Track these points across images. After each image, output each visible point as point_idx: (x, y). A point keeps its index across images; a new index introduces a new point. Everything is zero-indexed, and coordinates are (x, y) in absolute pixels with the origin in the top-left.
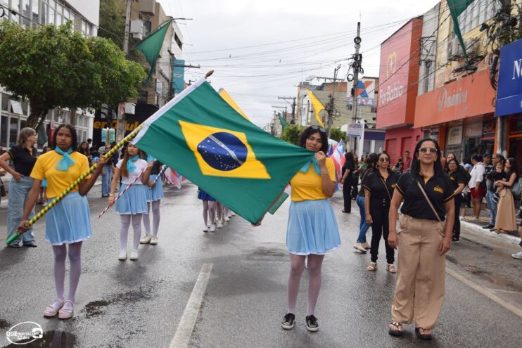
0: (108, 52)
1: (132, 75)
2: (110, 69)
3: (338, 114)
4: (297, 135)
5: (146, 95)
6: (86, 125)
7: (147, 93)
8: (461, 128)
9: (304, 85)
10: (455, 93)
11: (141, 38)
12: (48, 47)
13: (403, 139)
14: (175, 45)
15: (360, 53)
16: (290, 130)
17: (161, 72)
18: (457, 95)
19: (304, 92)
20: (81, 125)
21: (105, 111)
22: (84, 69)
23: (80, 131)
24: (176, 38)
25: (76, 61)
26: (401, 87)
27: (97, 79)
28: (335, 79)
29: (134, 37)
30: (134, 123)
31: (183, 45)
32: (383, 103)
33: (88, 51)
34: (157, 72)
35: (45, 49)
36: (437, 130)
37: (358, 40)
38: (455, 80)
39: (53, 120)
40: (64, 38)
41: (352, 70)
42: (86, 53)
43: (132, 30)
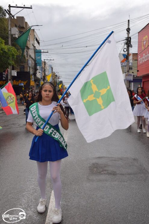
5: (24, 67)
7: (24, 66)
11: (17, 37)
14: (36, 44)
15: (130, 36)
17: (30, 56)
21: (4, 76)
24: (37, 40)
29: (13, 36)
30: (19, 81)
31: (40, 44)
32: (141, 63)
34: (28, 56)
37: (128, 30)
41: (126, 47)
43: (12, 33)
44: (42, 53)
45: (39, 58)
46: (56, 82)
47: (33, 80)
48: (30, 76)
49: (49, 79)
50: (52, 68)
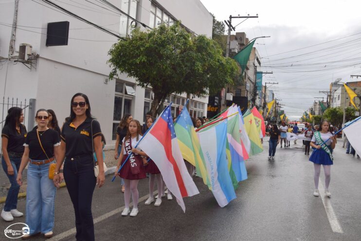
0: (208, 45)
1: (228, 66)
2: (209, 59)
4: (336, 114)
5: (240, 91)
6: (203, 108)
7: (241, 89)
11: (237, 52)
14: (257, 64)
16: (331, 111)
17: (249, 78)
20: (199, 108)
21: (216, 101)
22: (188, 59)
23: (199, 112)
24: (257, 59)
27: (198, 66)
29: (232, 51)
31: (261, 64)
33: (192, 45)
34: (246, 78)
35: (156, 42)
39: (181, 105)
42: (190, 46)
43: (231, 47)
44: (263, 74)
45: (259, 80)
46: (278, 112)
48: (247, 103)
49: (270, 106)
50: (273, 94)
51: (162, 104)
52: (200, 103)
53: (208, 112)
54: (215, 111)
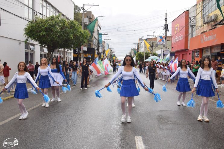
0: (75, 25)
1: (85, 35)
2: (76, 32)
3: (155, 48)
5: (90, 45)
6: (71, 55)
8: (209, 50)
9: (141, 39)
10: (209, 36)
11: (88, 24)
12: (52, 24)
13: (183, 55)
14: (99, 29)
15: (167, 24)
17: (95, 37)
18: (210, 36)
19: (141, 41)
20: (69, 56)
21: (77, 51)
22: (66, 32)
23: (69, 58)
24: (99, 26)
25: (63, 29)
26: (182, 36)
27: (71, 36)
28: (153, 36)
29: (85, 24)
30: (87, 54)
31: (101, 29)
32: (174, 42)
33: (67, 25)
34: (93, 37)
35: (50, 25)
36: (199, 51)
37: (166, 20)
38: (206, 31)
39: (59, 54)
40: (57, 20)
41: (164, 30)
42: (66, 26)
43: (85, 22)
44: (103, 35)
45: (101, 38)
47: (97, 53)
48: (94, 51)
49: (107, 53)
50: (109, 45)
51: (52, 55)
52: (69, 53)
53: (74, 57)
54: (77, 56)
